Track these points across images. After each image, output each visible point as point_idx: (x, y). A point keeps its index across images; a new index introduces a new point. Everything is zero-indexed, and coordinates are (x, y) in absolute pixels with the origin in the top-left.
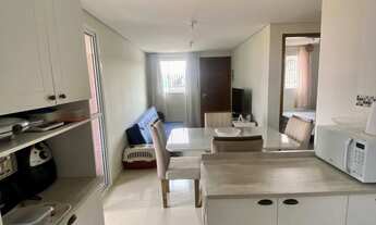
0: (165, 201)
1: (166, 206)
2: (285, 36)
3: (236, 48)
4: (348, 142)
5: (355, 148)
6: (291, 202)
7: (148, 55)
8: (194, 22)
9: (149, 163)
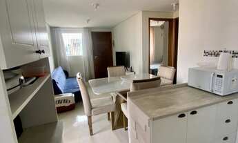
0: (91, 131)
1: (92, 134)
2: (150, 19)
3: (116, 26)
4: (212, 75)
5: (216, 78)
6: (194, 113)
7: (52, 28)
8: (98, 5)
9: (68, 107)
